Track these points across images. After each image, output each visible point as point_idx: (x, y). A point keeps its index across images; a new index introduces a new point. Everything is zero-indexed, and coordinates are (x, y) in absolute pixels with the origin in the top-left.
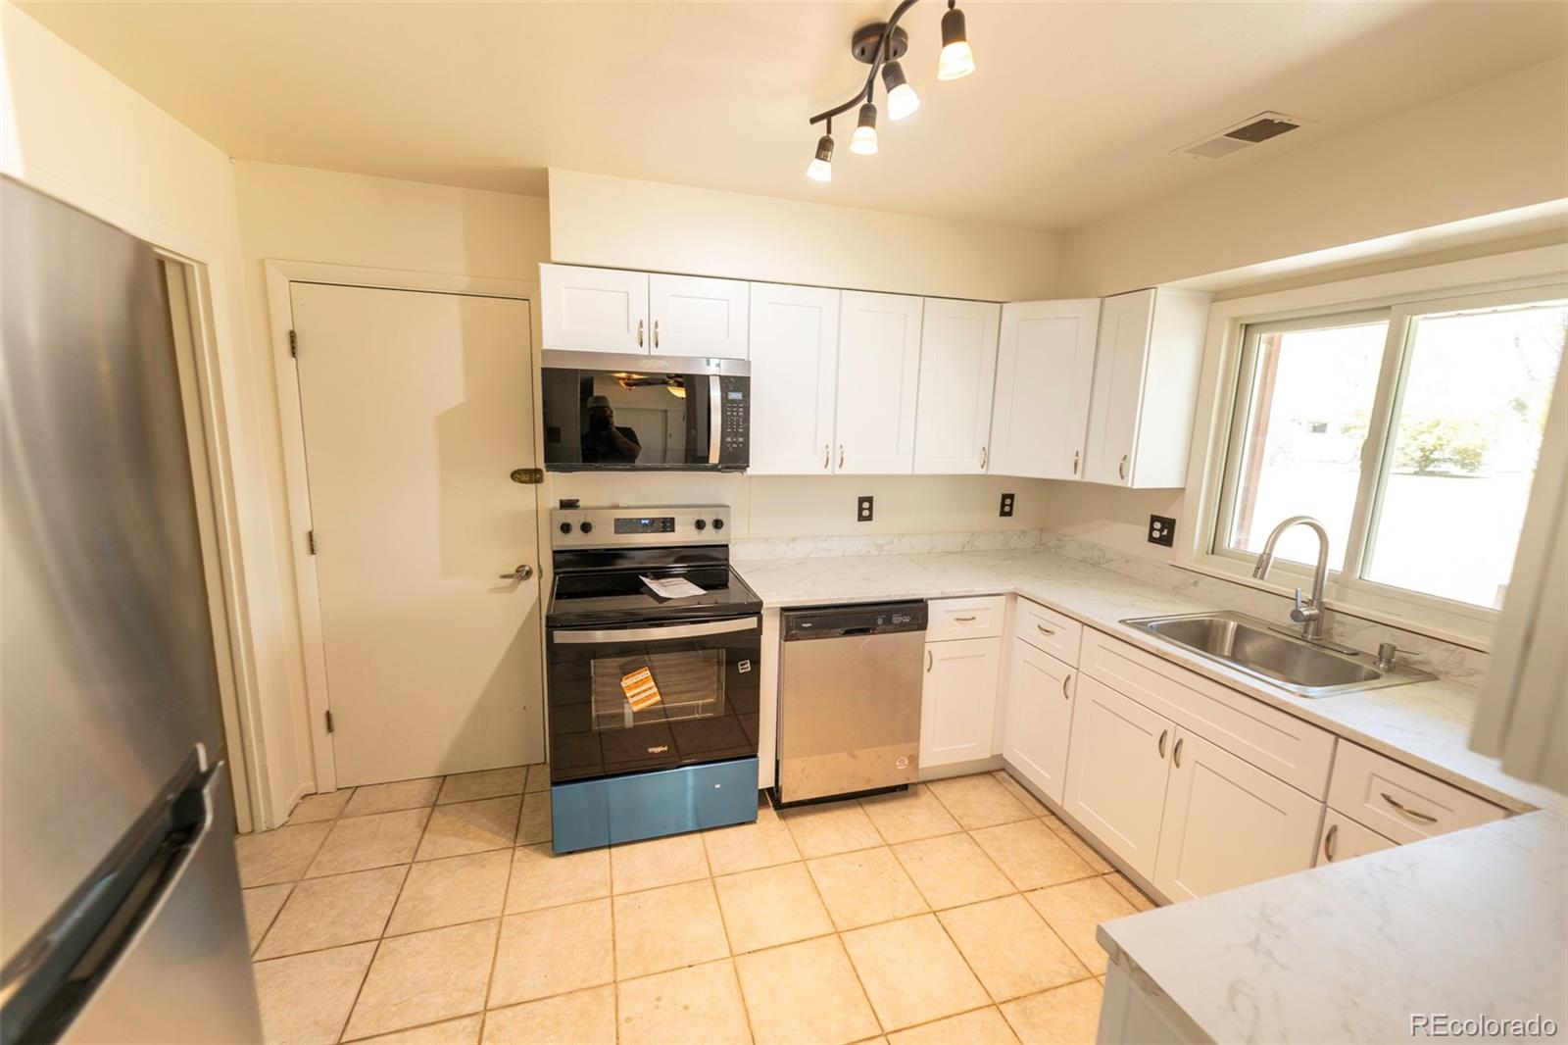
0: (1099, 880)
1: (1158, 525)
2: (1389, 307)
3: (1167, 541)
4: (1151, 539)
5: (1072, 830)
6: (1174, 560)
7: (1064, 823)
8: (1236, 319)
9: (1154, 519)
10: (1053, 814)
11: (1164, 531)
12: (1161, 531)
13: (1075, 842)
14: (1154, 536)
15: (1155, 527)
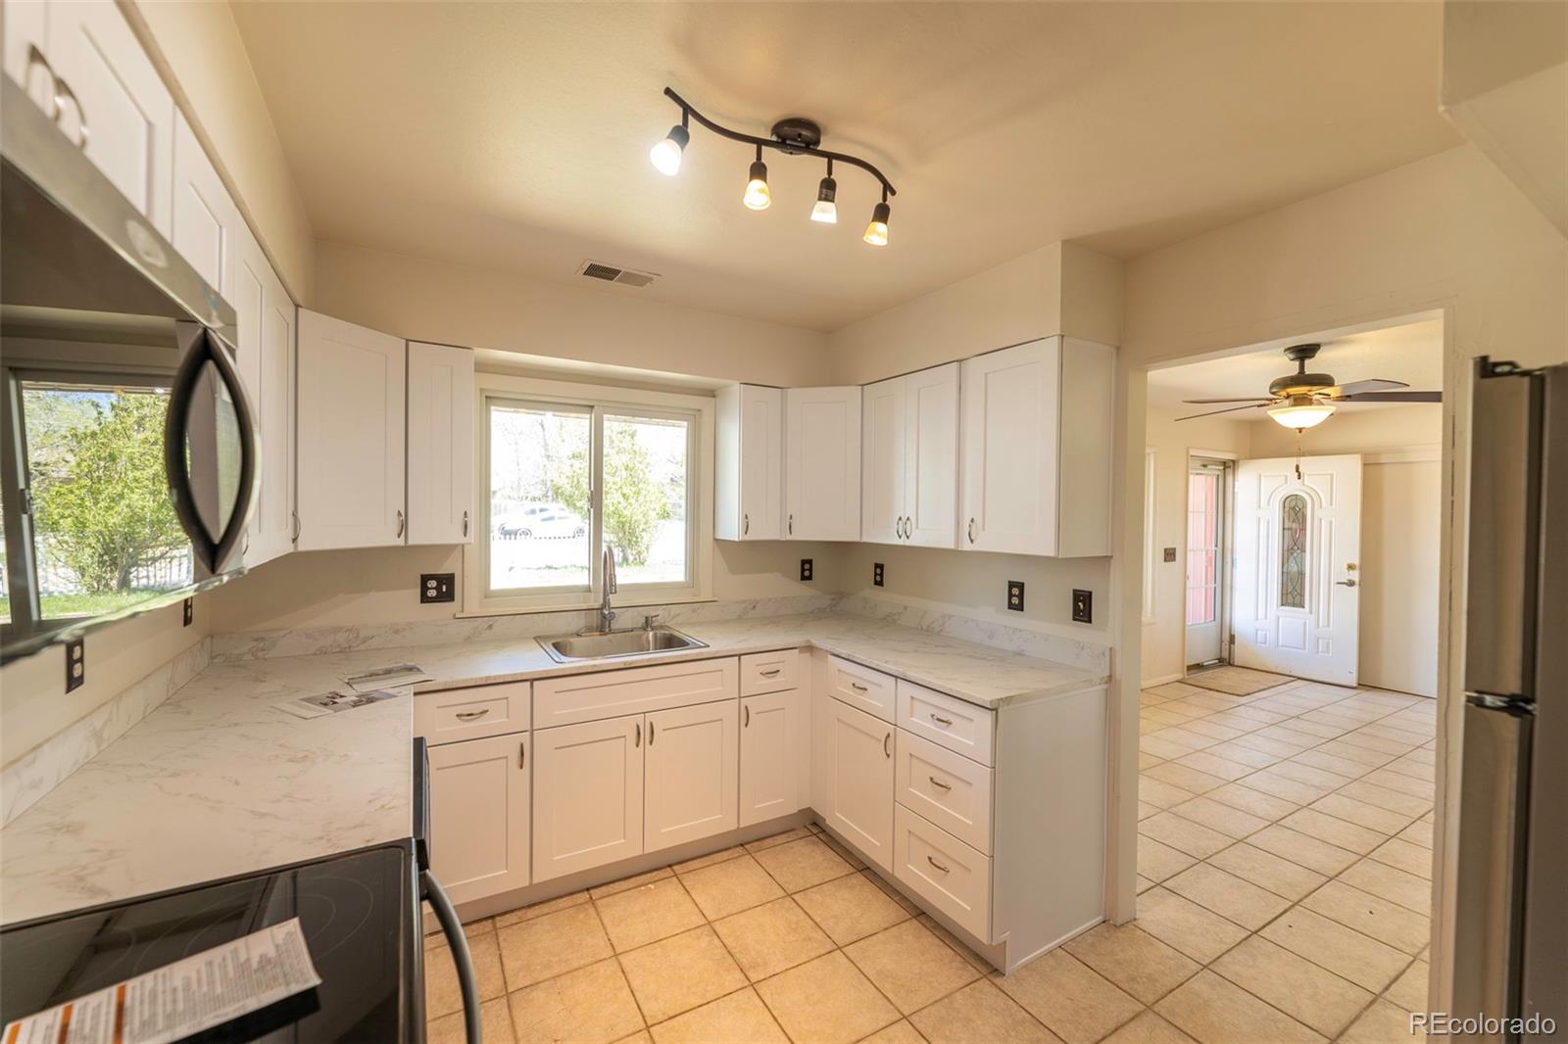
0: (599, 903)
1: (433, 584)
2: (592, 407)
3: (446, 596)
4: (425, 599)
5: (523, 907)
6: (463, 611)
7: (512, 911)
8: (482, 390)
9: (425, 579)
10: (492, 917)
11: (440, 588)
12: (438, 588)
13: (545, 908)
14: (429, 595)
15: (429, 586)
